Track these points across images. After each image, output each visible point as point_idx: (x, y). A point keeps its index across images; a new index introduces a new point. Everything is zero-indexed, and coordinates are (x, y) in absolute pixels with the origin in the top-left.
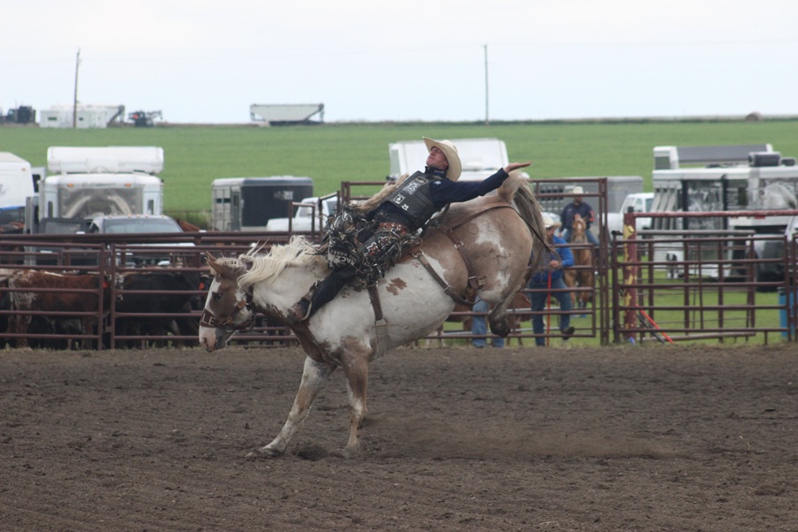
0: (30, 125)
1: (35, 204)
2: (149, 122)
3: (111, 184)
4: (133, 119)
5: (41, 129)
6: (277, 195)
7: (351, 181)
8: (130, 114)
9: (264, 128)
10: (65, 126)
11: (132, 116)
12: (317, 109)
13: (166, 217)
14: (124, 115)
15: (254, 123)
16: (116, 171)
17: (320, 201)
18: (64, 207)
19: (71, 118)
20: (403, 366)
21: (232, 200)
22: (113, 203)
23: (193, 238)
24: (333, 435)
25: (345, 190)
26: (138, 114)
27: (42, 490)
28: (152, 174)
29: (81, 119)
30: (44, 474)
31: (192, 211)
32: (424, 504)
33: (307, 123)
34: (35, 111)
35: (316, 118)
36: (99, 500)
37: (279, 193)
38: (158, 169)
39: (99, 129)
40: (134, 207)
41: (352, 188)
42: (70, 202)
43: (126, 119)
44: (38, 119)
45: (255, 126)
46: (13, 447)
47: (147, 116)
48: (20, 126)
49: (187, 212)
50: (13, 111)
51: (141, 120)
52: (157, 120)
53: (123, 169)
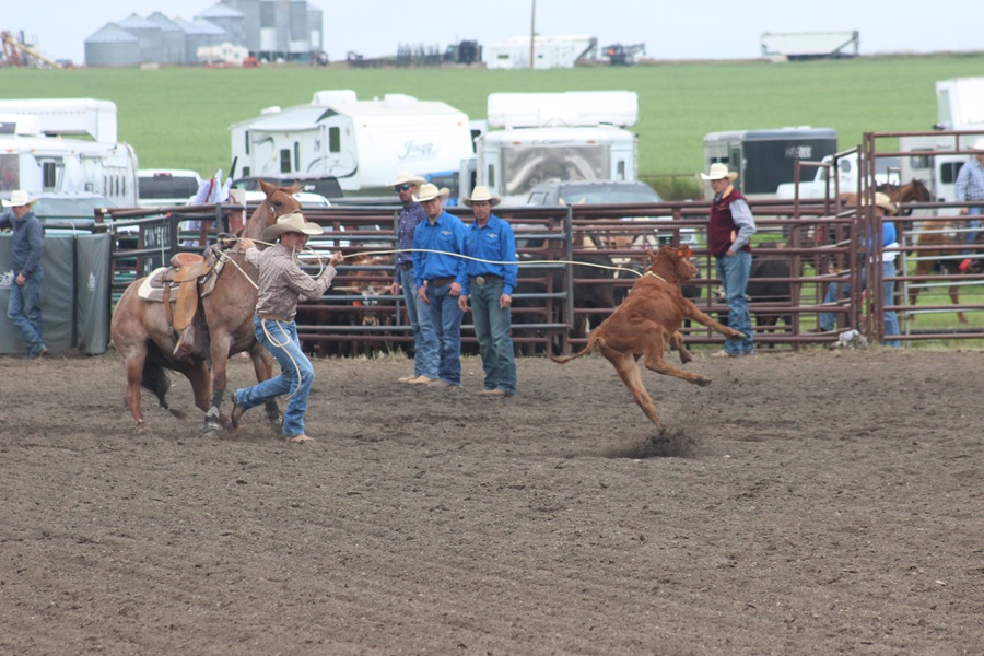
0: (475, 65)
1: (472, 169)
2: (628, 59)
3: (570, 141)
4: (608, 55)
5: (488, 70)
6: (790, 152)
7: (876, 133)
8: (604, 49)
9: (780, 65)
10: (520, 66)
11: (606, 52)
12: (849, 37)
13: (640, 183)
14: (596, 50)
15: (766, 57)
16: (577, 124)
17: (836, 159)
18: (509, 172)
19: (527, 54)
20: (946, 375)
21: (731, 160)
22: (571, 165)
23: (669, 210)
24: (844, 466)
25: (869, 143)
26: (615, 48)
27: (457, 538)
28: (623, 127)
29: (540, 57)
30: (462, 518)
31: (679, 175)
32: (955, 555)
33: (837, 56)
34: (481, 47)
35: (849, 50)
36: (530, 551)
37: (793, 149)
38: (631, 120)
39: (563, 70)
40: (599, 170)
41: (877, 140)
42: (517, 165)
43: (599, 56)
44: (485, 57)
45: (767, 62)
46: (426, 483)
47: (625, 51)
48: (462, 66)
49: (674, 177)
50: (453, 47)
51: (618, 57)
52: (638, 56)
53: (585, 122)
